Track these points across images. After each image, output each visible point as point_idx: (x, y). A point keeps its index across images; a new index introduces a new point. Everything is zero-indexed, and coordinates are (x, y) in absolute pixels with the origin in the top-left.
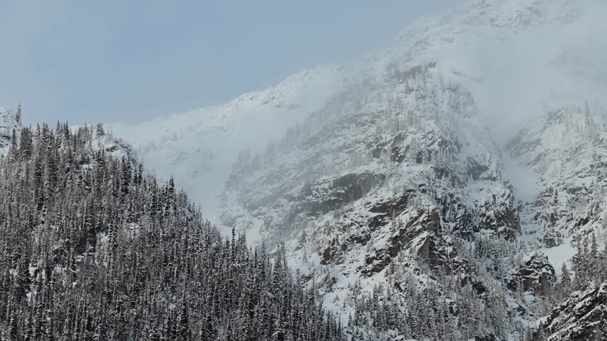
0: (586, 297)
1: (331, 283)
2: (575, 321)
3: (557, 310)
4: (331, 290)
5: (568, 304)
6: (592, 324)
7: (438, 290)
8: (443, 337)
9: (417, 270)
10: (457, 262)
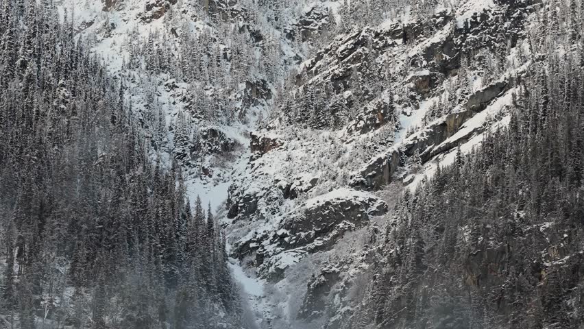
0: (349, 39)
1: (110, 28)
2: (337, 63)
3: (321, 53)
4: (110, 36)
5: (331, 48)
6: (352, 66)
7: (214, 36)
8: (214, 80)
9: (194, 16)
10: (236, 11)
